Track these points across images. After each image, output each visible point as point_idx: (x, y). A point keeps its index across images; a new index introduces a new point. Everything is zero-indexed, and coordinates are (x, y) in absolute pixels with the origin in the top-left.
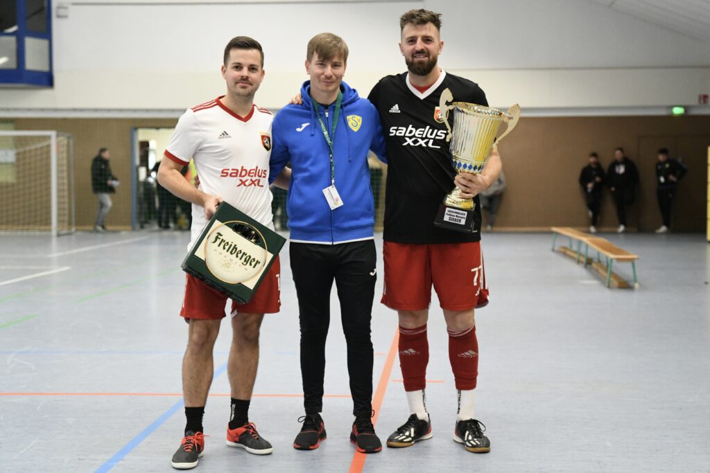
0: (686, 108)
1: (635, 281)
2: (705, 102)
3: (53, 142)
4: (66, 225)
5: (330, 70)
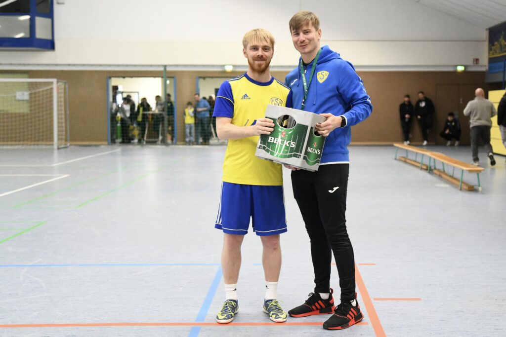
0: (465, 67)
1: (479, 186)
2: (477, 63)
3: (55, 86)
4: (63, 142)
5: (302, 37)
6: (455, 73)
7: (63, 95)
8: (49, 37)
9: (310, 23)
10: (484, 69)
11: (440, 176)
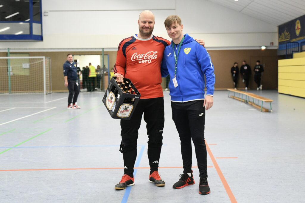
0: (266, 47)
1: (271, 109)
2: (272, 45)
3: (44, 60)
4: (49, 90)
5: (173, 30)
6: (261, 50)
7: (48, 65)
8: (40, 34)
9: (176, 22)
10: (276, 48)
11: (251, 105)
